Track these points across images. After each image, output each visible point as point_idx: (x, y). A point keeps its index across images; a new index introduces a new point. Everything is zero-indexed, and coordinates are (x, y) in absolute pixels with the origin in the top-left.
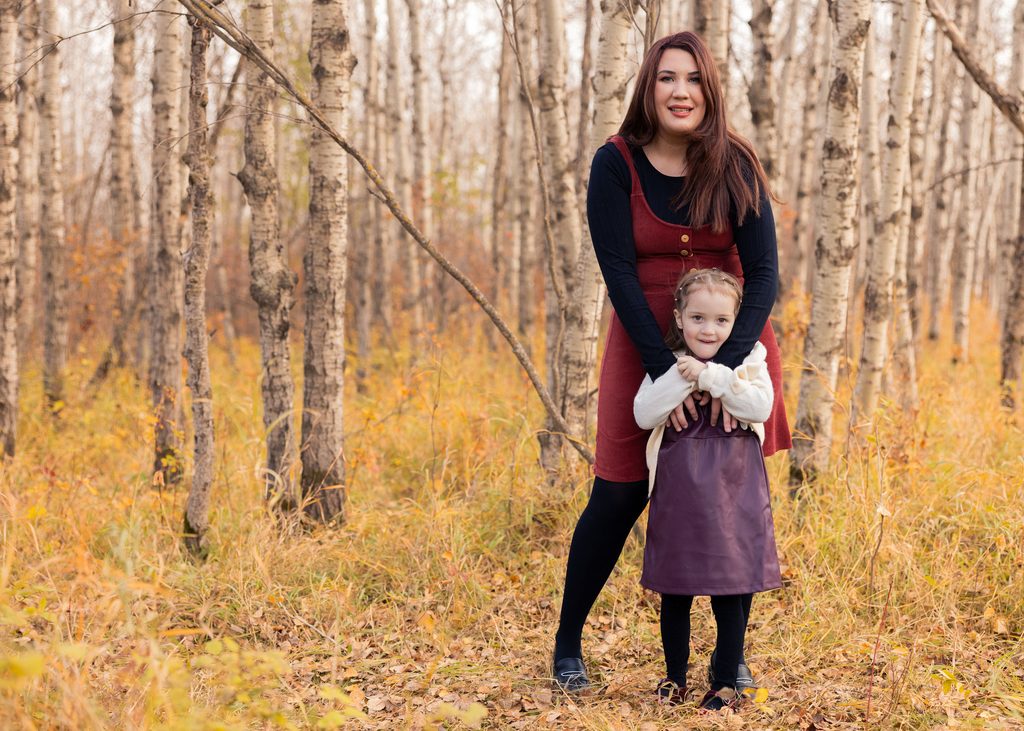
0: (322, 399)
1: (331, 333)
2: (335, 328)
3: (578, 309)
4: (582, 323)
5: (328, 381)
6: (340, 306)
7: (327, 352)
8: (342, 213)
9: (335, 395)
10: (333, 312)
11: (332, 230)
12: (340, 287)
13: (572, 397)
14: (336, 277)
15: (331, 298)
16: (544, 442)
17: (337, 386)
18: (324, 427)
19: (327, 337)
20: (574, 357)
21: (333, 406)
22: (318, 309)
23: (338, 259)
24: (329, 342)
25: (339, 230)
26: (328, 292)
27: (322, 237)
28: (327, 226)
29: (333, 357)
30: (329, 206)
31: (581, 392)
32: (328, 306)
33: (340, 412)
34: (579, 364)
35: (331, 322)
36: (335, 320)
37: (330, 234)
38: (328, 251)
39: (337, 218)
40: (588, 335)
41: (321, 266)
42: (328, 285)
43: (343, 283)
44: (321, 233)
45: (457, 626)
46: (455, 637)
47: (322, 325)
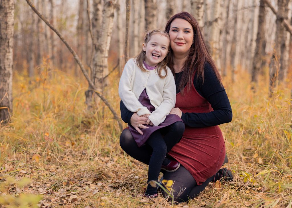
0: (4, 79)
1: (8, 54)
2: (9, 52)
3: (100, 46)
4: (102, 52)
5: (6, 72)
6: (11, 44)
7: (6, 61)
8: (12, 9)
9: (9, 77)
10: (8, 46)
11: (8, 15)
12: (11, 37)
13: (98, 78)
14: (10, 33)
15: (7, 41)
16: (87, 95)
17: (10, 74)
18: (5, 89)
19: (6, 55)
20: (99, 64)
21: (8, 81)
22: (3, 45)
23: (10, 26)
24: (7, 57)
25: (11, 15)
26: (6, 39)
27: (5, 18)
28: (6, 14)
29: (8, 63)
30: (7, 6)
31: (101, 77)
32: (7, 44)
33: (11, 84)
34: (101, 66)
35: (7, 50)
36: (9, 49)
37: (7, 17)
38: (6, 23)
39: (10, 11)
40: (103, 55)
41: (4, 29)
42: (7, 36)
43: (12, 35)
44: (4, 16)
45: (49, 160)
46: (48, 164)
47: (4, 51)
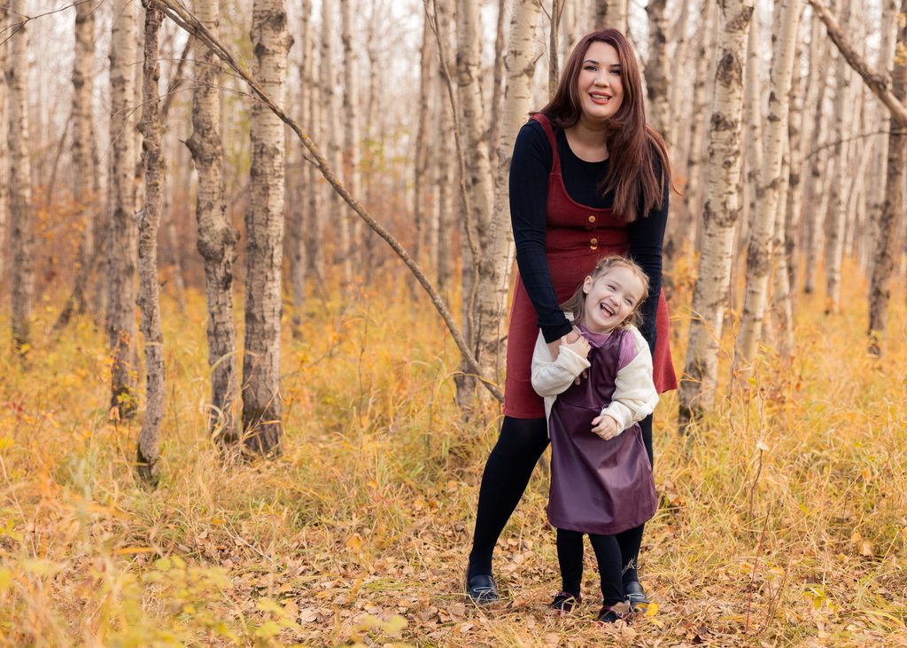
0: (261, 344)
1: (270, 284)
2: (273, 280)
3: (490, 264)
4: (494, 277)
5: (266, 327)
6: (277, 260)
7: (266, 301)
8: (280, 176)
9: (273, 340)
10: (271, 266)
11: (271, 192)
12: (278, 243)
13: (485, 343)
14: (275, 234)
15: (269, 253)
16: (460, 382)
17: (275, 332)
18: (263, 368)
19: (266, 288)
20: (487, 307)
21: (271, 349)
22: (258, 262)
23: (276, 218)
24: (267, 292)
25: (277, 192)
26: (267, 248)
27: (262, 198)
28: (266, 188)
29: (272, 306)
30: (268, 170)
31: (493, 338)
32: (267, 260)
33: (277, 355)
34: (492, 313)
35: (269, 274)
36: (273, 273)
37: (269, 195)
38: (267, 210)
39: (275, 181)
40: (500, 287)
41: (260, 224)
42: (267, 242)
43: (280, 239)
44: (260, 194)
45: (381, 547)
46: (379, 557)
47: (261, 277)
